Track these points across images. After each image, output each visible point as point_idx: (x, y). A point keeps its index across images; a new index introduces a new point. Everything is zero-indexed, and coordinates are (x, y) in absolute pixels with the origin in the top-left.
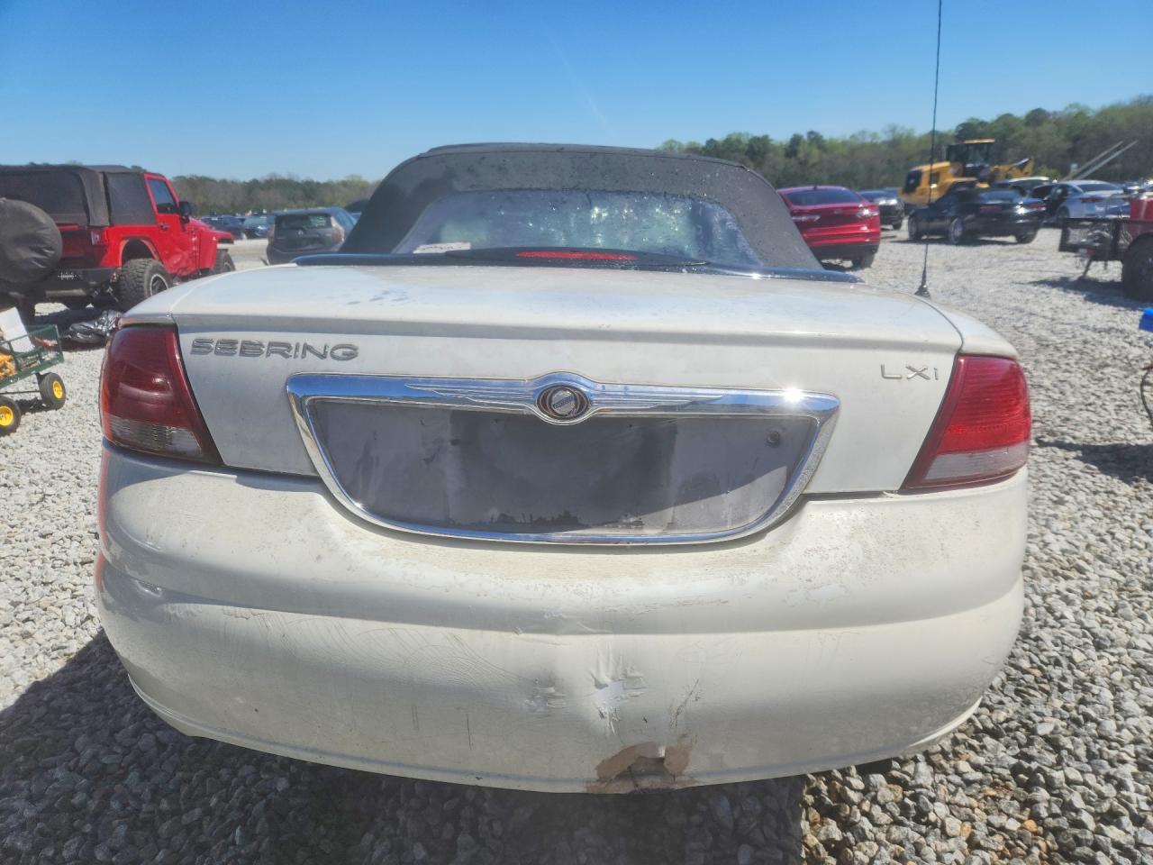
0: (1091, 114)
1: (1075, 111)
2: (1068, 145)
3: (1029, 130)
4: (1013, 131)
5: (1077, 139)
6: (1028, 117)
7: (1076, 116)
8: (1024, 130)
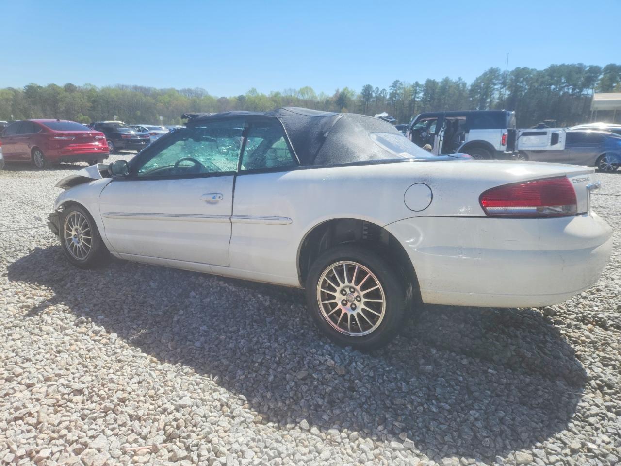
0: (97, 90)
1: (89, 88)
2: (89, 104)
3: (68, 94)
4: (59, 94)
5: (94, 102)
6: (65, 87)
7: (90, 90)
8: (65, 94)
